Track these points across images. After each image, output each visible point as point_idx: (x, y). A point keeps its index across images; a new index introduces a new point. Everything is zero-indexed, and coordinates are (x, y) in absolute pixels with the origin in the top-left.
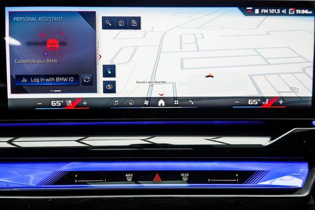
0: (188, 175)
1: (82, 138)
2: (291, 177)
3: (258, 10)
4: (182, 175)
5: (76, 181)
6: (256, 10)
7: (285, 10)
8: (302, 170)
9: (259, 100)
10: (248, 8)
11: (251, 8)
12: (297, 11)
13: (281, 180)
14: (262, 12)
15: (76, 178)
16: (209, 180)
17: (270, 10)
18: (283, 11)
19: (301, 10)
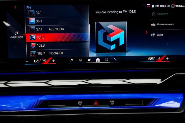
0: (114, 101)
1: (47, 81)
2: (173, 102)
3: (153, 5)
4: (111, 101)
5: (49, 106)
6: (152, 5)
7: (169, 5)
8: (179, 98)
9: (154, 58)
10: (147, 4)
11: (150, 4)
12: (176, 6)
13: (168, 103)
14: (156, 6)
15: (49, 104)
16: (126, 104)
17: (160, 5)
18: (168, 6)
19: (178, 5)
